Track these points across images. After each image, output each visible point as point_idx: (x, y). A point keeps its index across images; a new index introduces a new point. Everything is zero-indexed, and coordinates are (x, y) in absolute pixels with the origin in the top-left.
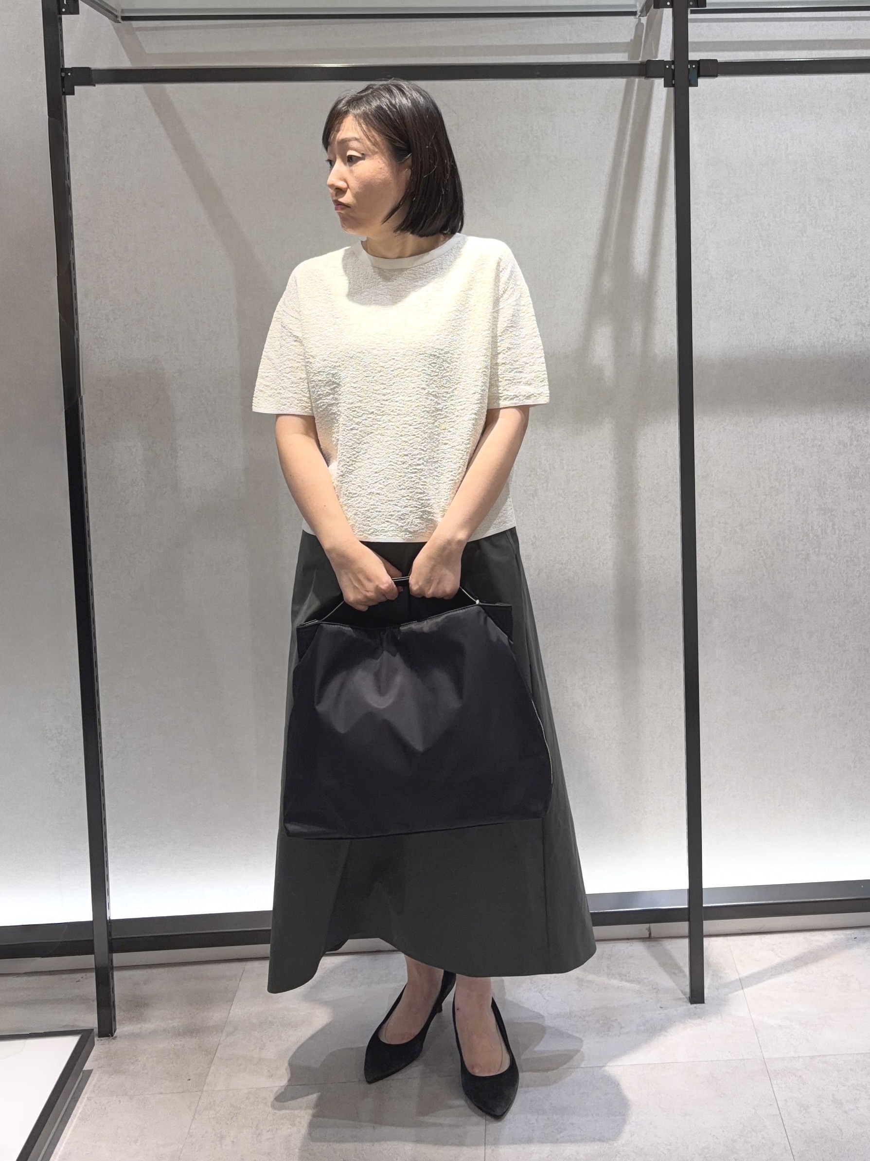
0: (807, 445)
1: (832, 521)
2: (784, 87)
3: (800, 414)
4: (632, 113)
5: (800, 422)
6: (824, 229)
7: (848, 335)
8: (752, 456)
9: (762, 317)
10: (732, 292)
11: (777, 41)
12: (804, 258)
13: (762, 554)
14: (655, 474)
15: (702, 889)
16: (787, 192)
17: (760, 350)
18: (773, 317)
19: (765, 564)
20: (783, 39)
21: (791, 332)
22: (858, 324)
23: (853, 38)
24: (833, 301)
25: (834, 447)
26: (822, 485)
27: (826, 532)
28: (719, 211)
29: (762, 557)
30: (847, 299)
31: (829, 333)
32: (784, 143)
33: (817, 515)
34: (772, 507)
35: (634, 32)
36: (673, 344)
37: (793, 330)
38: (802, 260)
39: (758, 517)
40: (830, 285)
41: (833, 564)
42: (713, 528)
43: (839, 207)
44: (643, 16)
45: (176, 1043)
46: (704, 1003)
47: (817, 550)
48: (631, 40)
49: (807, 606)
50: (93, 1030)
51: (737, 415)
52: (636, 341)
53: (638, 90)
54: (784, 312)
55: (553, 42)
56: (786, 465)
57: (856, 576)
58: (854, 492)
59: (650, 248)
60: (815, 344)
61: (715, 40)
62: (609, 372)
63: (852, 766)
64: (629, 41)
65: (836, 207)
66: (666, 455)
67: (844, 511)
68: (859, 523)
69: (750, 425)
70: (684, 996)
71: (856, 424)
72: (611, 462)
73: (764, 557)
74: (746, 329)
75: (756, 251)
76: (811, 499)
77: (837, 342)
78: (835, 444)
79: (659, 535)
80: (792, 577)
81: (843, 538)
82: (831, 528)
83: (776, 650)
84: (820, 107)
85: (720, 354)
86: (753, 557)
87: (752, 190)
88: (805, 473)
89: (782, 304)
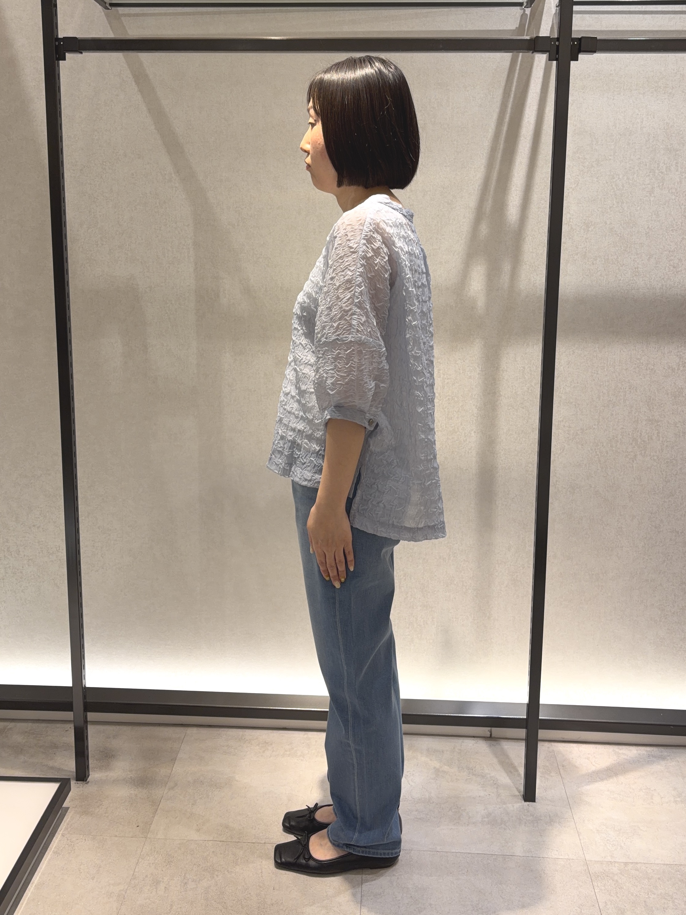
0: (641, 368)
1: (657, 430)
2: (644, 71)
3: (638, 343)
4: (513, 89)
5: (637, 349)
6: (669, 191)
7: (683, 281)
8: (595, 375)
9: (611, 262)
10: (587, 241)
12: (650, 214)
14: (514, 385)
17: (608, 289)
18: (621, 262)
19: (600, 461)
21: (636, 275)
24: (672, 252)
25: (664, 371)
26: (652, 401)
27: (652, 439)
28: (581, 173)
29: (597, 455)
31: (667, 278)
32: (640, 118)
33: (645, 424)
34: (608, 418)
35: (519, 21)
36: (535, 282)
37: (637, 274)
38: (649, 216)
39: (597, 423)
40: (670, 238)
41: (655, 464)
42: (560, 431)
44: (527, 8)
46: (535, 802)
47: (643, 452)
48: (516, 28)
49: (632, 495)
50: (72, 775)
51: (585, 342)
52: (505, 278)
53: (520, 69)
54: (631, 259)
56: (623, 383)
57: (673, 474)
58: (677, 408)
59: (521, 202)
60: (655, 287)
61: (587, 29)
62: (481, 302)
64: (515, 28)
65: (681, 173)
67: (668, 423)
68: (679, 432)
69: (595, 350)
70: (519, 795)
72: (479, 374)
73: (600, 456)
74: (598, 272)
75: (610, 207)
76: (641, 411)
77: (673, 285)
78: (665, 369)
79: (514, 433)
80: (621, 472)
81: (665, 444)
82: (656, 435)
83: (603, 528)
84: (673, 88)
85: (574, 291)
86: (590, 456)
87: (611, 156)
88: (638, 390)
89: (630, 252)
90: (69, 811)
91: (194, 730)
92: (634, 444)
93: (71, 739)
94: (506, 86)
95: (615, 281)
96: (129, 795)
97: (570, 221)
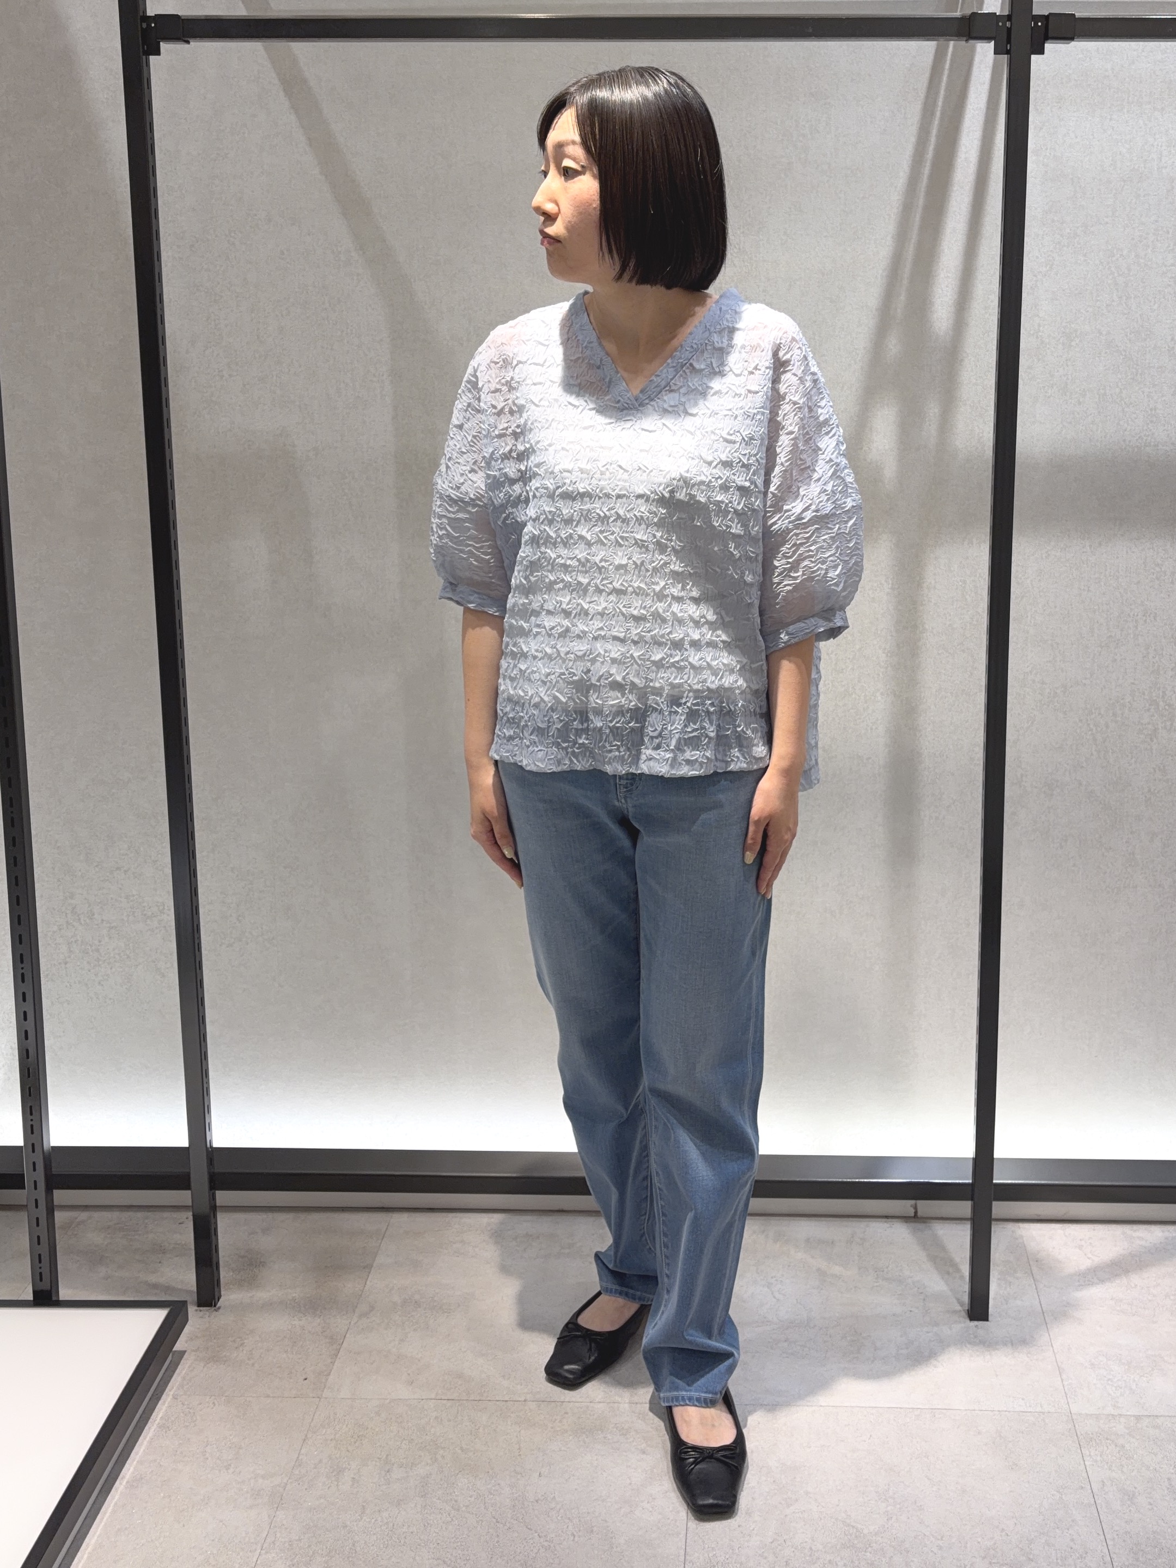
3: (1156, 537)
4: (940, 103)
5: (1156, 549)
8: (1085, 592)
9: (1110, 400)
10: (1069, 363)
13: (1092, 726)
14: (948, 613)
15: (993, 1159)
16: (1156, 221)
17: (1106, 446)
18: (1127, 399)
19: (1095, 740)
21: (1152, 422)
28: (1058, 247)
29: (1091, 730)
32: (1156, 151)
34: (1108, 666)
36: (981, 435)
37: (1154, 419)
39: (1089, 676)
42: (1027, 689)
45: (294, 1323)
46: (988, 1320)
47: (1168, 723)
49: (1150, 798)
50: (190, 1296)
51: (1067, 536)
54: (1143, 392)
56: (1133, 607)
59: (956, 297)
62: (890, 470)
66: (964, 587)
69: (1085, 550)
70: (960, 1308)
72: (888, 594)
73: (1094, 731)
74: (1088, 416)
75: (1108, 305)
76: (1164, 653)
79: (949, 694)
83: (1103, 855)
85: (1049, 449)
86: (1079, 730)
87: (1107, 217)
88: (1158, 619)
89: (1141, 383)
90: (185, 1356)
91: (404, 1217)
93: (187, 1236)
94: (927, 97)
95: (1116, 432)
96: (290, 1327)
97: (1040, 331)
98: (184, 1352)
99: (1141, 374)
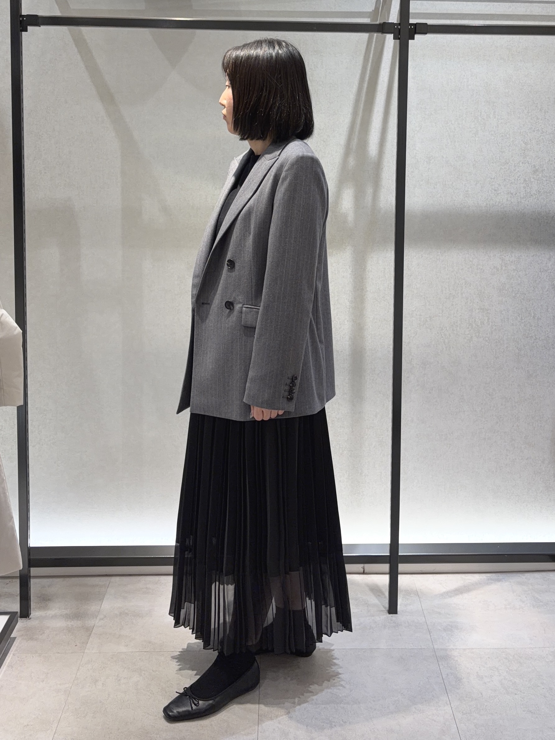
0: (474, 268)
1: (488, 317)
2: (468, 43)
3: (470, 248)
4: (371, 56)
5: (470, 254)
6: (489, 133)
7: (502, 201)
8: (439, 274)
9: (448, 187)
10: (429, 170)
11: (464, 14)
12: (476, 151)
13: (443, 336)
14: (377, 283)
15: (398, 544)
17: (446, 207)
18: (455, 187)
19: (444, 342)
20: (468, 13)
21: (466, 197)
22: (509, 193)
23: (512, 13)
24: (493, 179)
25: (491, 270)
26: (482, 294)
27: (483, 323)
29: (443, 337)
30: (502, 177)
31: (490, 198)
32: (466, 78)
33: (478, 312)
34: (450, 308)
35: (374, 6)
36: (391, 202)
37: (468, 196)
39: (441, 312)
40: (491, 168)
41: (487, 343)
42: (413, 318)
43: (499, 119)
45: (68, 623)
46: (397, 614)
47: (477, 334)
48: (373, 10)
49: (470, 370)
50: (17, 612)
51: (430, 248)
52: (369, 199)
53: (376, 42)
54: (462, 184)
55: (324, 10)
56: (460, 280)
57: (501, 352)
58: (502, 299)
59: (379, 140)
60: (481, 205)
61: (425, 12)
62: (351, 217)
63: (495, 471)
64: (371, 11)
65: (497, 119)
66: (385, 270)
67: (496, 311)
68: (504, 318)
69: (438, 254)
70: (384, 609)
71: (505, 257)
72: (350, 274)
73: (444, 338)
74: (438, 194)
75: (446, 145)
76: (475, 302)
77: (495, 204)
78: (491, 268)
79: (378, 321)
80: (461, 351)
81: (494, 327)
82: (487, 321)
83: (449, 396)
84: (490, 56)
85: (421, 209)
86: (437, 337)
87: (445, 106)
88: (472, 286)
89: (461, 179)
90: (17, 640)
91: (117, 579)
92: (470, 328)
94: (365, 53)
95: (451, 201)
97: (416, 156)
98: (16, 637)
99: (461, 175)
